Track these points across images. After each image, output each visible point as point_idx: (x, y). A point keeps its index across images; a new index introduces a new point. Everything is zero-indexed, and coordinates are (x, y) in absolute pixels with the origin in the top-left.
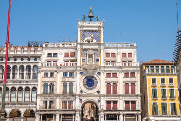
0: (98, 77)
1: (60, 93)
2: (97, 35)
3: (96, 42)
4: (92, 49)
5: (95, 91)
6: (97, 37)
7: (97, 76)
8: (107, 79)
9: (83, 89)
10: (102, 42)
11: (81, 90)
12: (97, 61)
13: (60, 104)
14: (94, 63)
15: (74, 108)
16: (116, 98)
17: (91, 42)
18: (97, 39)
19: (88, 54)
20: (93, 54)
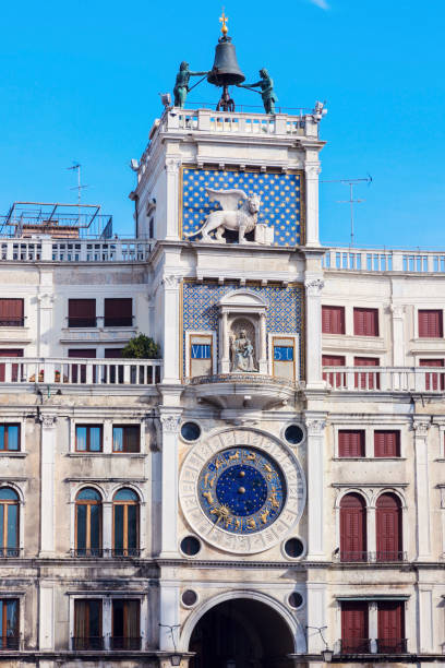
0: (289, 454)
1: (59, 549)
2: (283, 198)
3: (276, 238)
4: (255, 284)
5: (270, 539)
6: (283, 210)
7: (284, 448)
8: (340, 471)
9: (202, 530)
10: (313, 240)
11: (187, 533)
12: (284, 359)
13: (59, 621)
14: (263, 371)
15: (149, 645)
16: (399, 584)
17: (243, 241)
18: (283, 222)
19: (231, 315)
20: (257, 316)
